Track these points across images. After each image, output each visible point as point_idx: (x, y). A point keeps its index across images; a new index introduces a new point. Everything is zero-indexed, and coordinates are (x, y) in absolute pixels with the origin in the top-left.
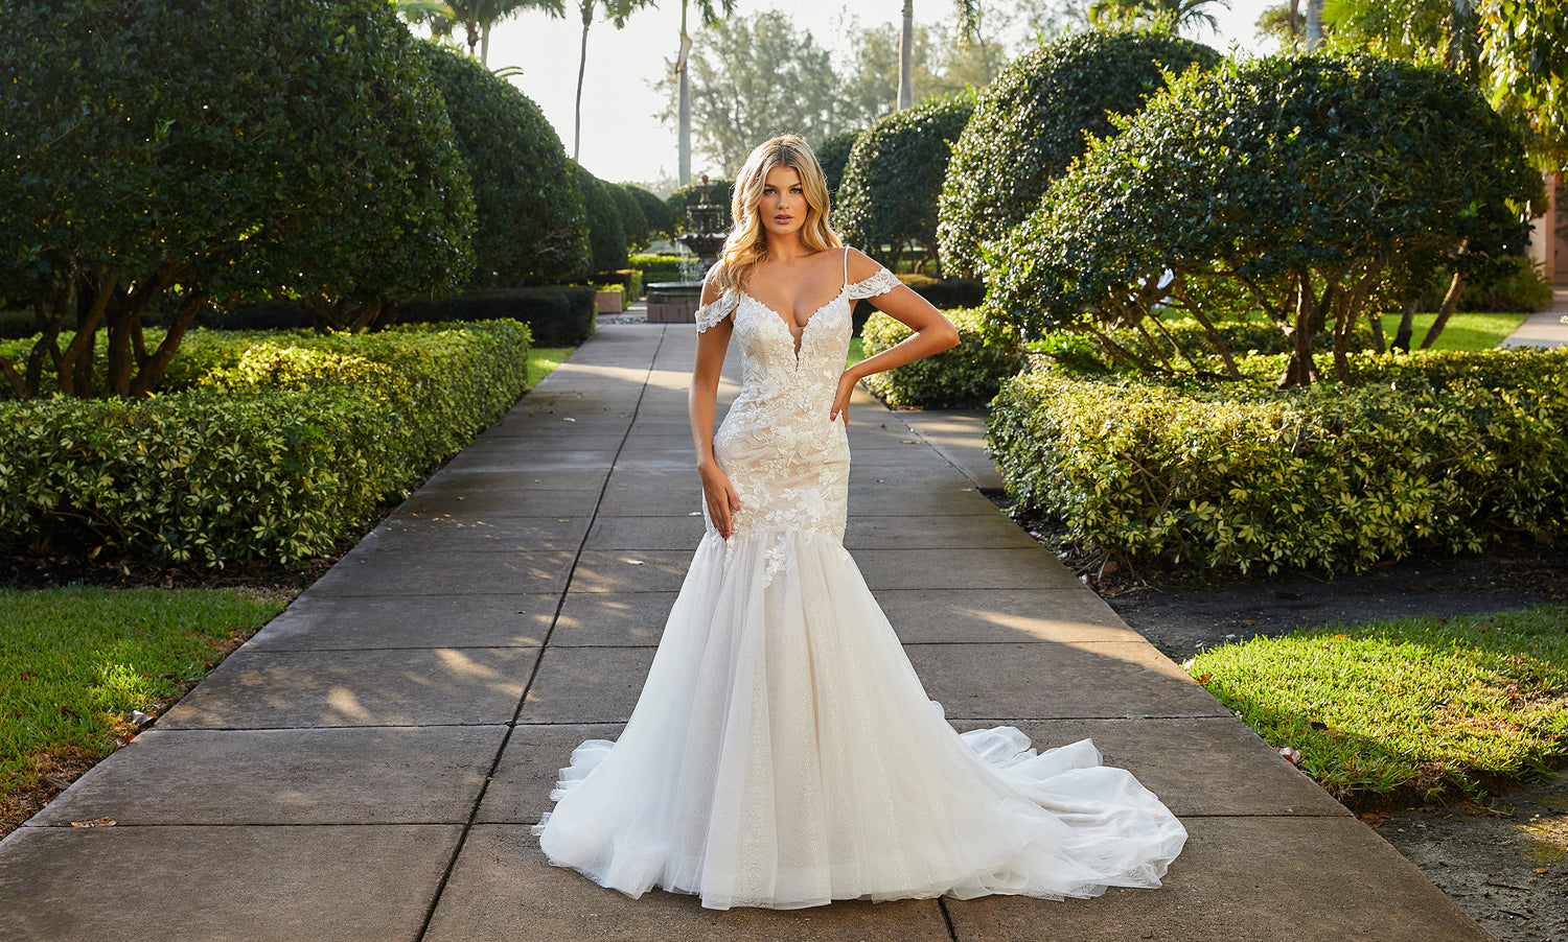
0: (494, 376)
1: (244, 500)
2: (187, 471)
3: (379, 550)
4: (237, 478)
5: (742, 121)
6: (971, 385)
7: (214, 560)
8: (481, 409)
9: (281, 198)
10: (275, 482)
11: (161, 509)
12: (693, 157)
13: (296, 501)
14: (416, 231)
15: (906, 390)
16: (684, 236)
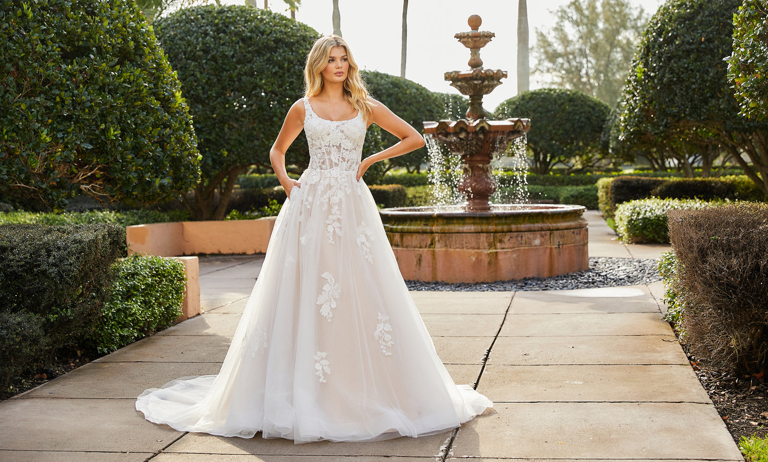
16: (435, 125)
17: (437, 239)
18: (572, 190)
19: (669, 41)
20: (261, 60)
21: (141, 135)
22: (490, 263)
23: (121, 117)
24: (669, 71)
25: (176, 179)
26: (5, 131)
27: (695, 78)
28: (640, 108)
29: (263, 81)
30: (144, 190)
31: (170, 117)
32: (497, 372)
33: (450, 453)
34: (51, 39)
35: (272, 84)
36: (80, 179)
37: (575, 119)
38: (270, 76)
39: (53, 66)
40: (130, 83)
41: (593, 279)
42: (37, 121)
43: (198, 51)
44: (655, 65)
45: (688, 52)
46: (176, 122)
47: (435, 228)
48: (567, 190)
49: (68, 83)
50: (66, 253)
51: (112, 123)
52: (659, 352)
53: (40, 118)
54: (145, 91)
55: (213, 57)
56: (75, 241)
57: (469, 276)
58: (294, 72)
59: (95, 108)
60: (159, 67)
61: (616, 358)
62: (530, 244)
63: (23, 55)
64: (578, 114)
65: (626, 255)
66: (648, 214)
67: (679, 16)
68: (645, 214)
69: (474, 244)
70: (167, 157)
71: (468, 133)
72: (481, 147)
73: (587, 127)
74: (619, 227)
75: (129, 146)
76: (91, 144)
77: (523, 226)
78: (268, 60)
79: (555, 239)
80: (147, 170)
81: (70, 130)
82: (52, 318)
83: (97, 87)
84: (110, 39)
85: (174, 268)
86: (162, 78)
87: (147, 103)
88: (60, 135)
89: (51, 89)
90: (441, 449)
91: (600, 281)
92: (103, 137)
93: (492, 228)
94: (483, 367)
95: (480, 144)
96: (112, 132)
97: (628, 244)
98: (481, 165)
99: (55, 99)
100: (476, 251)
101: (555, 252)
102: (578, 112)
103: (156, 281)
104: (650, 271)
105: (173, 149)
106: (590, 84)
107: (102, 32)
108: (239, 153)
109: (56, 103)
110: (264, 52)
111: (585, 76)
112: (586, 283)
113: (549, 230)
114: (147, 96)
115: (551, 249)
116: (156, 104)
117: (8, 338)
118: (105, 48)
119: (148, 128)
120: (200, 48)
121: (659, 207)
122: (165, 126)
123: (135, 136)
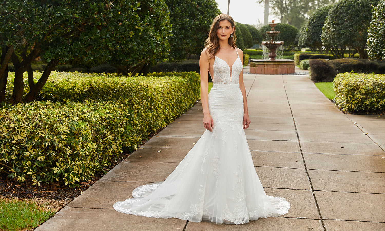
0: (184, 95)
1: (50, 155)
2: (25, 141)
3: (113, 179)
4: (47, 145)
5: (287, 4)
6: (379, 105)
7: (36, 182)
8: (178, 108)
9: (77, 17)
10: (64, 148)
11: (13, 157)
12: (269, 16)
13: (73, 157)
14: (140, 34)
15: (351, 106)
16: (265, 42)
17: (265, 66)
19: (314, 23)
22: (276, 71)
24: (314, 30)
28: (307, 38)
44: (311, 28)
45: (318, 26)
62: (284, 67)
67: (317, 17)
69: (273, 66)
71: (271, 45)
73: (291, 36)
74: (301, 66)
77: (283, 63)
79: (289, 66)
95: (274, 47)
98: (273, 51)
100: (273, 68)
101: (289, 69)
102: (288, 31)
113: (288, 64)
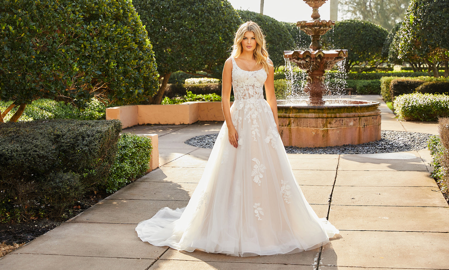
16: (291, 53)
17: (292, 121)
18: (364, 82)
20: (185, 10)
21: (127, 65)
23: (117, 55)
24: (430, 18)
25: (146, 89)
26: (53, 65)
27: (446, 23)
28: (411, 40)
29: (186, 23)
30: (129, 97)
31: (143, 53)
32: (338, 210)
33: (320, 263)
34: (78, 11)
35: (192, 24)
36: (94, 91)
37: (366, 39)
38: (190, 19)
39: (79, 26)
40: (121, 34)
41: (385, 147)
42: (71, 59)
43: (148, 4)
44: (421, 14)
46: (146, 56)
47: (291, 115)
48: (361, 82)
49: (88, 36)
50: (92, 138)
51: (112, 58)
52: (430, 198)
53: (73, 57)
54: (129, 39)
55: (157, 8)
56: (98, 132)
57: (311, 144)
58: (205, 17)
59: (103, 50)
60: (136, 25)
61: (406, 202)
62: (347, 125)
63: (63, 20)
64: (368, 36)
65: (401, 129)
66: (414, 104)
68: (413, 103)
69: (314, 125)
70: (141, 77)
71: (311, 58)
72: (319, 67)
73: (374, 43)
74: (396, 110)
75: (121, 72)
76: (101, 71)
77: (343, 115)
78: (189, 10)
79: (362, 122)
80: (130, 85)
81: (89, 64)
82: (85, 175)
83: (103, 38)
84: (110, 9)
85: (146, 142)
86: (138, 31)
87: (131, 46)
88: (84, 67)
89: (78, 40)
90: (315, 260)
91: (389, 148)
92: (107, 67)
93: (325, 115)
94: (330, 206)
95: (318, 64)
96: (112, 64)
97: (402, 121)
98: (318, 77)
99: (81, 46)
100: (315, 129)
101: (362, 129)
102: (369, 35)
103: (137, 150)
104: (418, 142)
105: (145, 72)
106: (372, 12)
107: (106, 5)
108: (172, 65)
109: (82, 48)
110: (187, 5)
111: (368, 7)
112: (381, 149)
113: (359, 117)
114: (130, 42)
115: (360, 128)
116: (136, 46)
117: (63, 188)
118: (107, 14)
119: (131, 61)
120: (149, 2)
121: (421, 99)
122: (141, 59)
123: (124, 66)
